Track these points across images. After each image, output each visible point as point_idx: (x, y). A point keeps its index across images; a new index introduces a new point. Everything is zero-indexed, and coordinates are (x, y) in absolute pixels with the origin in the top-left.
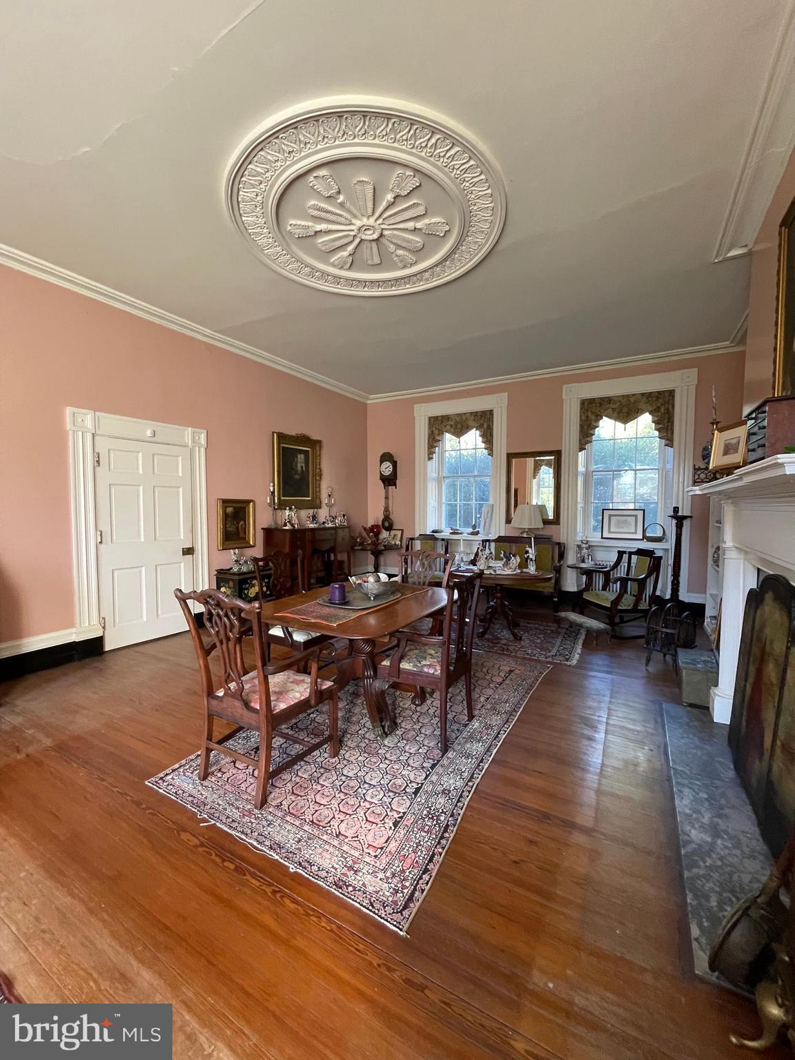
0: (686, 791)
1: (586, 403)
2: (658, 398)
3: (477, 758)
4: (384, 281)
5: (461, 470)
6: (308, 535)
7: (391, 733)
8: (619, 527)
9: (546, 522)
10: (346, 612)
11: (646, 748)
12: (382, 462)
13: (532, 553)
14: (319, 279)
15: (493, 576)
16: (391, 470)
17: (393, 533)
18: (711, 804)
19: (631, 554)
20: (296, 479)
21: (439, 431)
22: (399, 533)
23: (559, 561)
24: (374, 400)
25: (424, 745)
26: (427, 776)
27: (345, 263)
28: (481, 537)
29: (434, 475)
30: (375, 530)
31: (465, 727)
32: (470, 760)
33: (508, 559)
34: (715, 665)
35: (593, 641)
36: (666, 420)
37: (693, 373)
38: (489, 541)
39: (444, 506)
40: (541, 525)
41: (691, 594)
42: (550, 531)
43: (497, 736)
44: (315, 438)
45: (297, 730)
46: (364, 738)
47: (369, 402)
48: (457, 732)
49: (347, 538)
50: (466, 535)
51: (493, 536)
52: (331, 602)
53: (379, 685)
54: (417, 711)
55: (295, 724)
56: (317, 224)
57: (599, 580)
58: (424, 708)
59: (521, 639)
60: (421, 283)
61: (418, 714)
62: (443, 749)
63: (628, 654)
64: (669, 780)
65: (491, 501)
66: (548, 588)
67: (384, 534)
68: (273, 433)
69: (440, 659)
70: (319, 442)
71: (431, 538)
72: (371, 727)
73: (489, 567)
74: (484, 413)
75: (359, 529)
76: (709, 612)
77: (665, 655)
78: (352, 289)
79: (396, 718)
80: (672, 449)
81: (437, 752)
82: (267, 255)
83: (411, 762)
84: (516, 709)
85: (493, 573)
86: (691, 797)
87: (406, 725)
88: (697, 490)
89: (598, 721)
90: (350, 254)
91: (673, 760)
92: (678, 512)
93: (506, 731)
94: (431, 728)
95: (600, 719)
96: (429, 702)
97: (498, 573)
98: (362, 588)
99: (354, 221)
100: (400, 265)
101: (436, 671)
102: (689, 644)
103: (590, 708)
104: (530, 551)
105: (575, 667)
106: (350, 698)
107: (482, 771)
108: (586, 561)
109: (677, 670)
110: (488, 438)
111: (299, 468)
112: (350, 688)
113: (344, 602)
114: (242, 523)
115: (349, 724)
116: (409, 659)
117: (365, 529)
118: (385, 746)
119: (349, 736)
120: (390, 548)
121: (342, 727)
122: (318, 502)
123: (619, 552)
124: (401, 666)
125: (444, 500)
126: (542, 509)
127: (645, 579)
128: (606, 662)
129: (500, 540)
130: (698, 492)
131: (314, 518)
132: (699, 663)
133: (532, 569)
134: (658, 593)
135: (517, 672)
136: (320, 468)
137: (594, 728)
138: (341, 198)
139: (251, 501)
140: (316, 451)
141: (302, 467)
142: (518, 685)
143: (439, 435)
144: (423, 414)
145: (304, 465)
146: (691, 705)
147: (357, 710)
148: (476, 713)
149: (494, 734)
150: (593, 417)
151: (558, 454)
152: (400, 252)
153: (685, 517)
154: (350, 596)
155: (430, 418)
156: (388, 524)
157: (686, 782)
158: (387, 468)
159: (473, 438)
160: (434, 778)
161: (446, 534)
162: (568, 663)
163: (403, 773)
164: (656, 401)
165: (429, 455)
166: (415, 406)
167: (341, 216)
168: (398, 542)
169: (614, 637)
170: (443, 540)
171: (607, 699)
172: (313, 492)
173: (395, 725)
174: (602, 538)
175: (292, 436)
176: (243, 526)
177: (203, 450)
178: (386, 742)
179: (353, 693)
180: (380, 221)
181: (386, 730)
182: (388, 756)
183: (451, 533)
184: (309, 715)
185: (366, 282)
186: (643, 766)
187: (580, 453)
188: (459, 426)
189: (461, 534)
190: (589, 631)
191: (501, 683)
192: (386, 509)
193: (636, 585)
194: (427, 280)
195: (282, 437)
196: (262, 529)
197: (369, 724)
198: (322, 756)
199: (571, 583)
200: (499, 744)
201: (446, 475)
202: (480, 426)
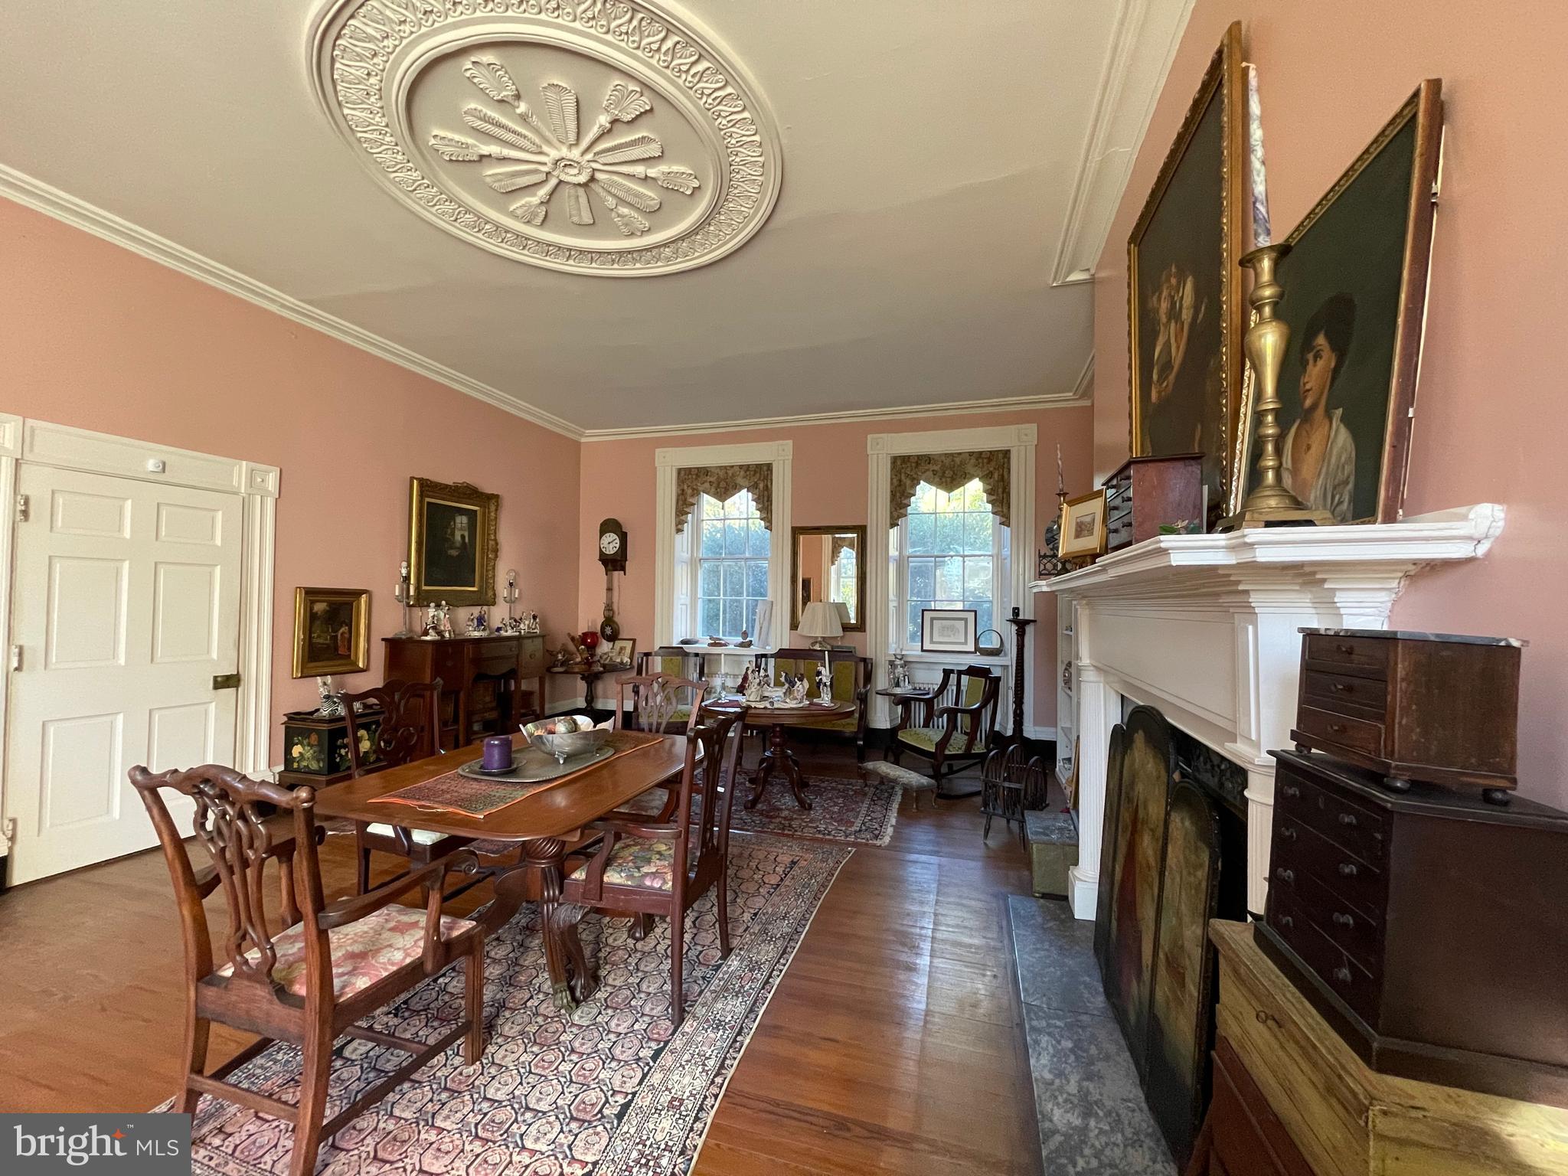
0: (1044, 1040)
1: (899, 463)
2: (990, 460)
3: (732, 1028)
4: (600, 253)
5: (726, 549)
6: (469, 651)
7: (585, 999)
8: (943, 635)
9: (847, 628)
10: (510, 789)
11: (989, 973)
12: (602, 533)
13: (826, 675)
14: (490, 235)
15: (768, 712)
16: (618, 546)
17: (619, 644)
18: (1077, 1058)
19: (960, 673)
20: (452, 557)
21: (693, 489)
22: (629, 645)
23: (865, 686)
24: (591, 437)
25: (643, 1014)
26: (644, 1076)
27: (535, 215)
28: (755, 650)
29: (686, 556)
30: (589, 641)
31: (716, 971)
32: (721, 1032)
33: (792, 684)
34: (1073, 834)
35: (914, 805)
36: (1000, 490)
37: (1032, 429)
38: (764, 656)
39: (700, 601)
40: (841, 633)
41: (1037, 728)
42: (853, 640)
43: (767, 982)
44: (488, 489)
45: (406, 1014)
46: (537, 1014)
47: (583, 440)
48: (701, 982)
49: (539, 654)
50: (732, 647)
51: (771, 649)
52: (485, 771)
53: (565, 914)
54: (636, 950)
55: (405, 1002)
56: (483, 144)
57: (919, 712)
58: (651, 941)
59: (810, 808)
60: (659, 264)
61: (639, 955)
62: (676, 1017)
63: (960, 823)
64: (1021, 1025)
65: (769, 598)
66: (850, 727)
67: (605, 647)
68: (412, 478)
69: (672, 860)
70: (495, 498)
71: (677, 653)
72: (551, 991)
73: (764, 698)
74: (759, 468)
75: (562, 639)
76: (1061, 753)
77: (1008, 822)
78: (548, 258)
79: (598, 967)
80: (1009, 529)
81: (666, 1024)
82: (393, 182)
83: (617, 1051)
84: (799, 929)
85: (769, 706)
86: (1051, 1050)
87: (614, 978)
88: (1044, 586)
89: (921, 935)
90: (542, 202)
91: (1025, 990)
92: (1018, 615)
93: (781, 971)
94: (657, 982)
95: (923, 932)
96: (658, 931)
97: (776, 706)
98: (544, 744)
99: (545, 148)
100: (625, 230)
101: (665, 882)
102: (1038, 803)
103: (908, 915)
104: (823, 672)
105: (888, 848)
106: (519, 938)
107: (739, 1051)
108: (902, 684)
109: (1024, 842)
110: (765, 503)
111: (458, 538)
112: (520, 919)
113: (509, 769)
114: (344, 629)
115: (511, 989)
116: (620, 865)
117: (573, 639)
118: (573, 1025)
119: (507, 1014)
120: (612, 668)
121: (498, 996)
122: (490, 593)
123: (945, 671)
124: (605, 879)
125: (700, 594)
126: (841, 608)
127: (979, 709)
128: (931, 837)
129: (782, 654)
130: (1045, 589)
131: (481, 621)
132: (1052, 832)
133: (825, 699)
134: (997, 728)
135: (803, 863)
136: (495, 540)
137: (915, 949)
138: (522, 108)
139: (365, 592)
140: (489, 513)
141: (463, 537)
142: (803, 886)
143: (692, 496)
144: (669, 462)
145: (466, 534)
146: (1044, 896)
147: (528, 960)
148: (735, 942)
149: (761, 977)
150: (908, 482)
151: (861, 530)
152: (625, 211)
153: (1028, 622)
154: (521, 759)
155: (679, 471)
156: (611, 630)
157: (1044, 1023)
158: (611, 543)
159: (743, 502)
160: (656, 1078)
161: (703, 646)
162: (878, 843)
163: (601, 1076)
164: (988, 463)
165: (677, 525)
166: (658, 451)
167: (524, 136)
168: (626, 660)
169: (940, 796)
170: (697, 655)
171: (932, 897)
172: (481, 577)
173: (595, 980)
174: (923, 650)
175: (447, 486)
176: (347, 636)
177: (270, 503)
178: (576, 1018)
179: (527, 928)
180: (589, 156)
181: (578, 994)
182: (576, 1044)
183: (710, 645)
184: (435, 981)
185: (571, 250)
186: (985, 1006)
187: (891, 531)
188: (724, 484)
189: (725, 645)
190: (907, 790)
191: (778, 885)
192: (609, 607)
193: (967, 719)
194: (668, 259)
195: (427, 487)
196: (383, 639)
197: (547, 986)
198: (449, 1065)
199: (882, 717)
200: (770, 996)
201: (705, 556)
202: (753, 485)
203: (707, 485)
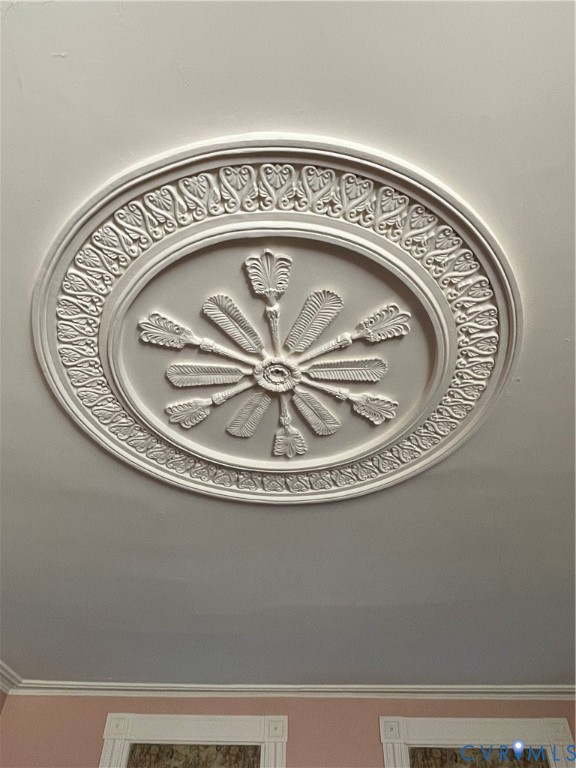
1: (419, 757)
24: (26, 688)
27: (192, 416)
47: (13, 693)
56: (201, 332)
60: (284, 492)
74: (242, 750)
78: (164, 466)
82: (58, 354)
90: (213, 405)
99: (264, 352)
100: (278, 450)
138: (276, 307)
144: (120, 736)
152: (293, 429)
155: (134, 747)
166: (109, 718)
167: (253, 334)
180: (304, 368)
185: (199, 460)
194: (299, 489)
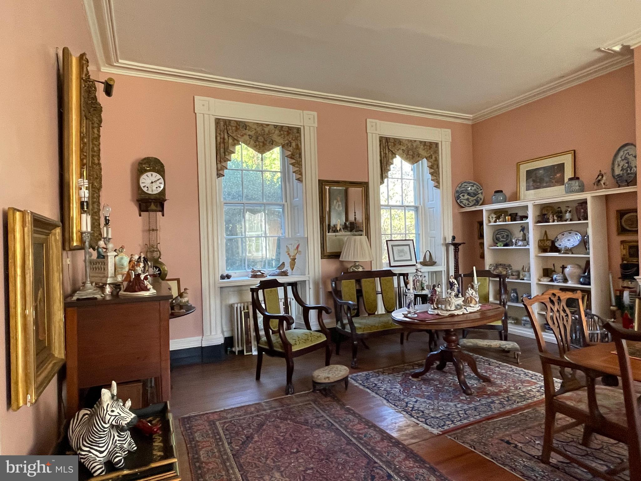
1: (384, 141)
2: (430, 147)
8: (399, 256)
16: (162, 186)
37: (449, 133)
74: (290, 129)
80: (438, 190)
110: (298, 159)
136: (99, 164)
143: (231, 144)
144: (206, 110)
150: (390, 154)
151: (365, 186)
155: (217, 120)
158: (155, 183)
165: (218, 170)
166: (196, 97)
174: (390, 266)
187: (381, 186)
188: (261, 139)
202: (288, 144)
203: (247, 137)
